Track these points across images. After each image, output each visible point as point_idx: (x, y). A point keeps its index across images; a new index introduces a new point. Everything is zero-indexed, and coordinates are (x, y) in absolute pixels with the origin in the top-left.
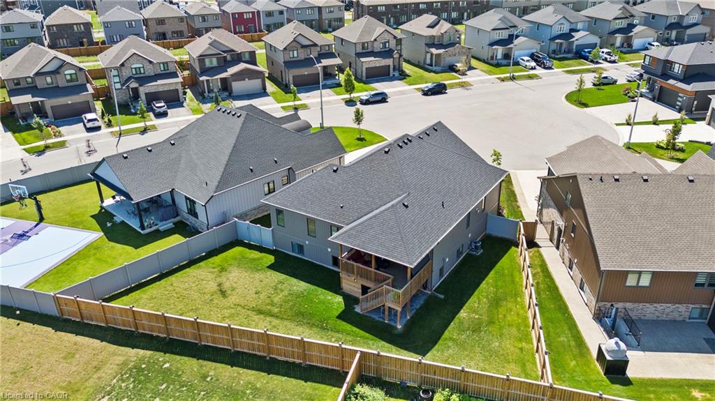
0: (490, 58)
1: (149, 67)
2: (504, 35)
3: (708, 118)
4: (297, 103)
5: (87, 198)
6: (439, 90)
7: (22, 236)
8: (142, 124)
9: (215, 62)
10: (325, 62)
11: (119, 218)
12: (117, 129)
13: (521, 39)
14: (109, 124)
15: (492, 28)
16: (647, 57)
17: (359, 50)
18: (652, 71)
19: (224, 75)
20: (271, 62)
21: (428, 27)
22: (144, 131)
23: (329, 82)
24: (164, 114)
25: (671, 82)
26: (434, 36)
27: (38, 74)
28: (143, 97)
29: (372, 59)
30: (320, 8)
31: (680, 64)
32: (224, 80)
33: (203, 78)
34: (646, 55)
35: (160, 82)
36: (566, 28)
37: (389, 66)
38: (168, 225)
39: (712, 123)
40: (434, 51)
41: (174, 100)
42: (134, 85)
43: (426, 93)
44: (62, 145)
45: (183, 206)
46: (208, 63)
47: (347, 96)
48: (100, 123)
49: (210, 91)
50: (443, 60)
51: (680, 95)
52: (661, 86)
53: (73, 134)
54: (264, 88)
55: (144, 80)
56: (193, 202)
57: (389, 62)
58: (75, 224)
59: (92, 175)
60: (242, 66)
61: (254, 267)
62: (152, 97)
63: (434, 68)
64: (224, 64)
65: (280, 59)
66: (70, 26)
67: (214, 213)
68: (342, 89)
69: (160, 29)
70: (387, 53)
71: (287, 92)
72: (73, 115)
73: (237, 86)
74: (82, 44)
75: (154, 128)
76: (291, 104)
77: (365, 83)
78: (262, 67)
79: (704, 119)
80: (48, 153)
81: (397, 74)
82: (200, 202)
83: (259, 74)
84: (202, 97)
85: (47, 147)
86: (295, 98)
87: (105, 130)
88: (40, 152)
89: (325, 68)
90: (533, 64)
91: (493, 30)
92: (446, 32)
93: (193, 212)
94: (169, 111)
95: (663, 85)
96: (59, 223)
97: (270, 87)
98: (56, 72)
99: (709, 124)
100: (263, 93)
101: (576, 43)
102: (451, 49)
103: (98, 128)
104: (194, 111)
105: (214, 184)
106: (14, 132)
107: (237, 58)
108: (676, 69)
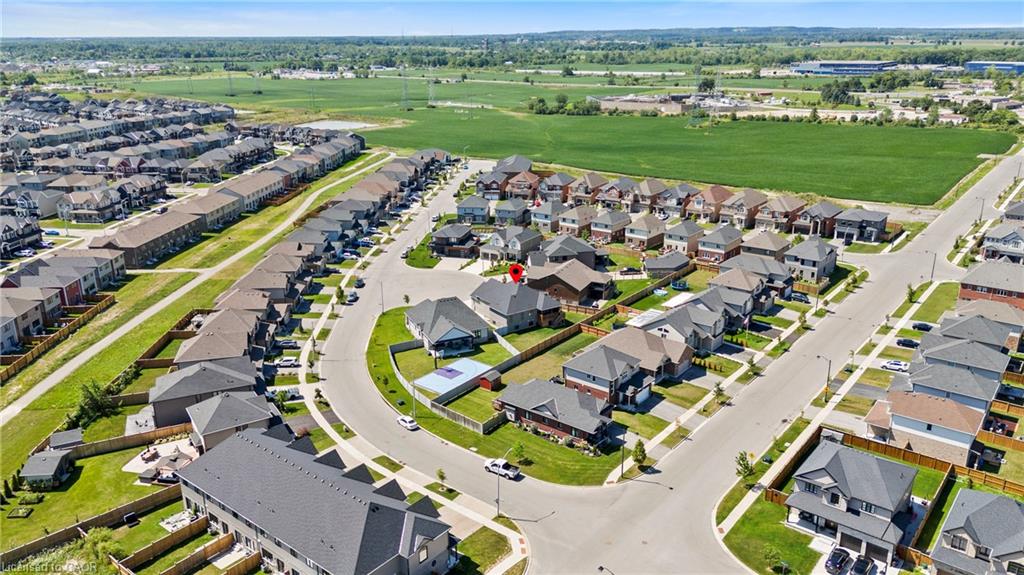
3: (482, 257)
18: (441, 244)
25: (454, 246)
51: (462, 251)
52: (450, 250)
79: (477, 257)
99: (484, 259)
108: (453, 240)
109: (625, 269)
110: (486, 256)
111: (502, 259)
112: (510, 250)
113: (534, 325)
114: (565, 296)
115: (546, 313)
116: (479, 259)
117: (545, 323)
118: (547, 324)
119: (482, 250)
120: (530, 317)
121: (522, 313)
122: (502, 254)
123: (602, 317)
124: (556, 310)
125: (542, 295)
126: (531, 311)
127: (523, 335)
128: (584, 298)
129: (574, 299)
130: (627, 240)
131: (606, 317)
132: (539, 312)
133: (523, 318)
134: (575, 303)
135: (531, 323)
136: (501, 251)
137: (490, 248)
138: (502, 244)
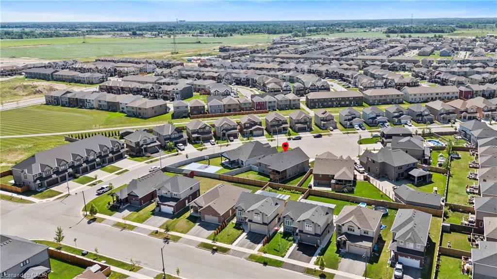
0: (345, 125)
1: (229, 126)
2: (350, 117)
4: (273, 139)
5: (218, 160)
6: (320, 136)
7: (206, 167)
8: (227, 144)
9: (249, 125)
10: (284, 126)
11: (226, 165)
12: (220, 144)
13: (357, 119)
14: (217, 143)
17: (296, 122)
19: (251, 129)
20: (267, 124)
21: (322, 114)
22: (227, 145)
23: (285, 132)
24: (233, 141)
26: (323, 117)
27: (199, 128)
28: (227, 135)
29: (300, 125)
30: (290, 100)
32: (251, 131)
33: (245, 130)
35: (232, 131)
36: (374, 116)
38: (237, 166)
40: (323, 122)
41: (235, 136)
42: (224, 132)
43: (315, 137)
44: (206, 148)
45: (240, 162)
46: (246, 125)
47: (289, 137)
48: (215, 143)
49: (246, 134)
50: (326, 125)
53: (208, 145)
54: (263, 133)
55: (227, 130)
56: (242, 161)
57: (306, 126)
58: (216, 165)
59: (220, 155)
60: (257, 126)
61: (255, 174)
62: (229, 136)
63: (323, 128)
64: (252, 126)
65: (270, 124)
66: (198, 107)
67: (247, 163)
68: (287, 134)
69: (229, 108)
70: (305, 123)
71: (270, 135)
72: (207, 140)
73: (255, 133)
74: (201, 113)
75: (230, 145)
76: (271, 139)
77: (297, 132)
78: (264, 127)
80: (203, 150)
81: (309, 130)
82: (244, 161)
83: (262, 129)
84: (244, 135)
85: (202, 149)
86: (272, 137)
87: (216, 145)
88: (201, 150)
89: (284, 127)
90: (358, 128)
91: (345, 115)
92: (327, 116)
93: (242, 164)
94: (234, 140)
96: (212, 165)
97: (265, 133)
98: (204, 128)
100: (263, 135)
101: (377, 121)
102: (329, 122)
103: (214, 144)
104: (242, 140)
105: (247, 158)
106: (192, 144)
107: (256, 124)
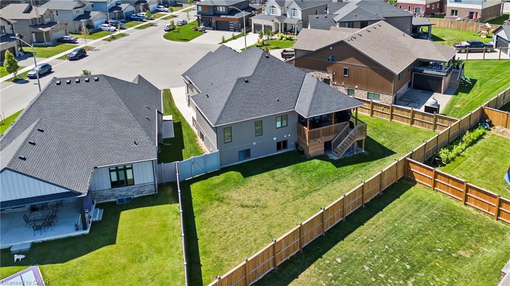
0: (77, 30)
3: (253, 30)
6: (82, 54)
13: (93, 13)
15: (73, 7)
16: (199, 7)
18: (207, 14)
21: (24, 12)
25: (222, 16)
26: (35, 19)
31: (223, 6)
34: (198, 6)
37: (14, 47)
39: (256, 31)
43: (75, 58)
47: (10, 77)
50: (51, 36)
51: (230, 22)
52: (216, 21)
63: (47, 44)
70: (6, 37)
79: (251, 31)
81: (21, 53)
90: (113, 28)
91: (75, 8)
92: (44, 14)
95: (217, 20)
99: (255, 33)
101: (124, 11)
102: (54, 26)
108: (221, 9)
109: (465, 44)
110: (258, 28)
111: (277, 32)
112: (288, 20)
113: (290, 148)
114: (365, 84)
115: (316, 123)
116: (250, 33)
117: (315, 147)
118: (321, 149)
119: (255, 21)
120: (279, 132)
121: (259, 123)
122: (277, 24)
123: (458, 139)
124: (343, 116)
125: (312, 78)
126: (284, 117)
127: (255, 179)
128: (404, 88)
129: (384, 90)
130: (448, 12)
131: (468, 137)
132: (301, 121)
133: (259, 133)
134: (386, 99)
135: (281, 145)
136: (276, 21)
137: (265, 18)
138: (278, 12)
